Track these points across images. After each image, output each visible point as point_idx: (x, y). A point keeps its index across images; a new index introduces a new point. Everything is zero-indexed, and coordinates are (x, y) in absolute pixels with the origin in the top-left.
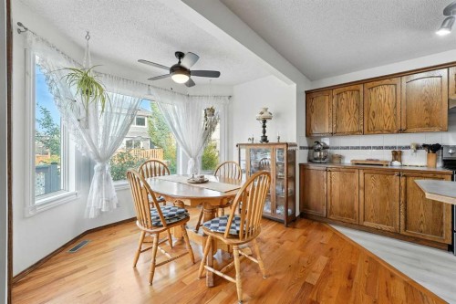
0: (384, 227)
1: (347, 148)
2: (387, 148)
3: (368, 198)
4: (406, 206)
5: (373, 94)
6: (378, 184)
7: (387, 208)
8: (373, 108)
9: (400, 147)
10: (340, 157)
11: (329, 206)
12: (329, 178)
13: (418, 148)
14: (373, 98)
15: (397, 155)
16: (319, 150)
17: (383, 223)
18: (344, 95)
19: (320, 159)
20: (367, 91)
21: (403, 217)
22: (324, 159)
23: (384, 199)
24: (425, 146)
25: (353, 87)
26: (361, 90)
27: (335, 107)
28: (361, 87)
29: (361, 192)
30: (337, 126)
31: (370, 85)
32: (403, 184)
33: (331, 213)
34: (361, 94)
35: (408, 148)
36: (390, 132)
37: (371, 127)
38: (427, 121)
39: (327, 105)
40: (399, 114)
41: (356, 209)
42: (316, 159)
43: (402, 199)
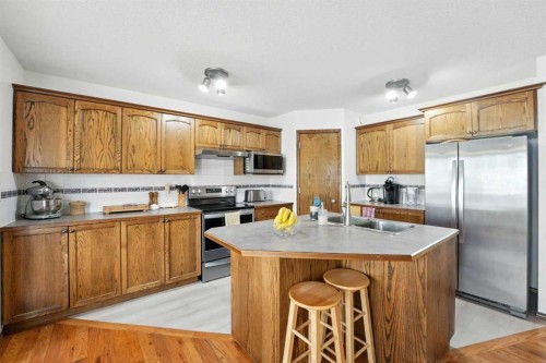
0: (151, 284)
1: (93, 190)
2: (143, 189)
3: (131, 257)
4: (170, 253)
5: (133, 123)
6: (143, 235)
7: (153, 261)
8: (133, 141)
9: (156, 189)
10: (84, 205)
11: (73, 289)
12: (72, 243)
13: (171, 188)
14: (133, 128)
15: (153, 197)
16: (44, 196)
17: (149, 281)
18: (94, 114)
19: (47, 212)
20: (127, 119)
21: (167, 265)
22: (55, 212)
23: (150, 252)
24: (177, 187)
25: (108, 107)
26: (119, 114)
27: (78, 128)
28: (118, 110)
29: (124, 251)
30: (81, 159)
31: (130, 111)
32: (167, 231)
33: (78, 297)
34: (119, 120)
35: (163, 189)
36: (151, 172)
37: (130, 164)
38: (182, 163)
39: (64, 123)
40: (159, 153)
41: (117, 276)
42: (37, 213)
43: (167, 246)
